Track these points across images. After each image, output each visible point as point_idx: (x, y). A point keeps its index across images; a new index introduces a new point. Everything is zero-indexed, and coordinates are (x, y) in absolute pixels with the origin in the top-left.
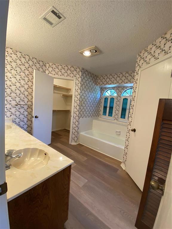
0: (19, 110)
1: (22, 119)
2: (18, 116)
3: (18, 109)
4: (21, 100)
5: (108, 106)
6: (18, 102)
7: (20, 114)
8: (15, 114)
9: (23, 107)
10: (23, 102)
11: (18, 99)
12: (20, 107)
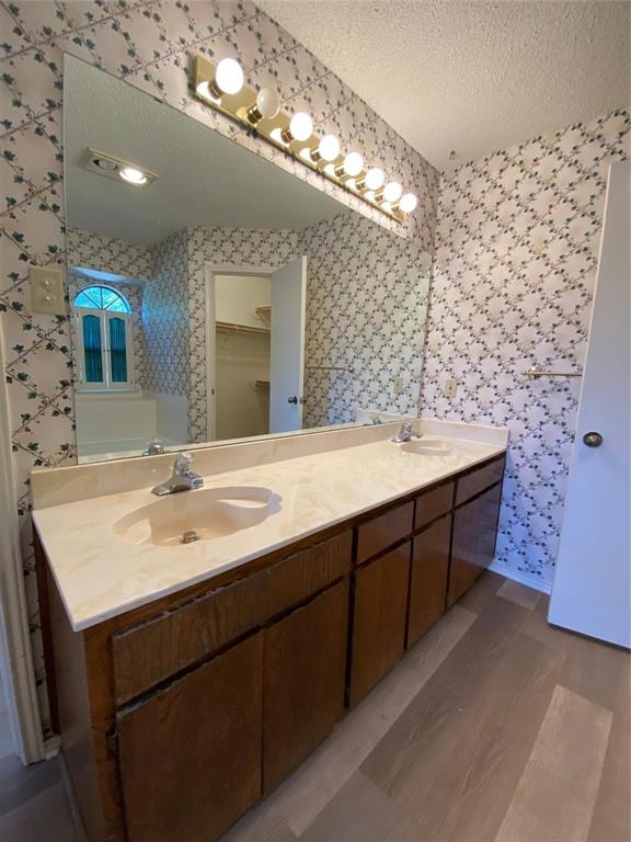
0: (544, 401)
1: (551, 443)
2: (534, 424)
3: (537, 393)
4: (557, 353)
5: (106, 345)
6: (541, 361)
7: (544, 419)
8: (523, 415)
9: (567, 385)
10: (568, 362)
11: (542, 351)
12: (549, 387)
